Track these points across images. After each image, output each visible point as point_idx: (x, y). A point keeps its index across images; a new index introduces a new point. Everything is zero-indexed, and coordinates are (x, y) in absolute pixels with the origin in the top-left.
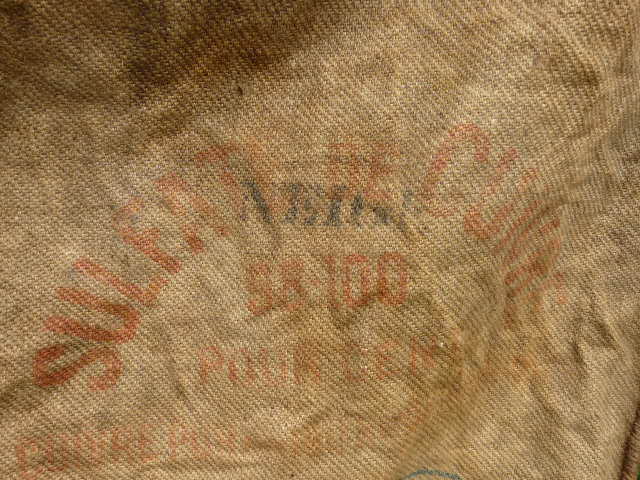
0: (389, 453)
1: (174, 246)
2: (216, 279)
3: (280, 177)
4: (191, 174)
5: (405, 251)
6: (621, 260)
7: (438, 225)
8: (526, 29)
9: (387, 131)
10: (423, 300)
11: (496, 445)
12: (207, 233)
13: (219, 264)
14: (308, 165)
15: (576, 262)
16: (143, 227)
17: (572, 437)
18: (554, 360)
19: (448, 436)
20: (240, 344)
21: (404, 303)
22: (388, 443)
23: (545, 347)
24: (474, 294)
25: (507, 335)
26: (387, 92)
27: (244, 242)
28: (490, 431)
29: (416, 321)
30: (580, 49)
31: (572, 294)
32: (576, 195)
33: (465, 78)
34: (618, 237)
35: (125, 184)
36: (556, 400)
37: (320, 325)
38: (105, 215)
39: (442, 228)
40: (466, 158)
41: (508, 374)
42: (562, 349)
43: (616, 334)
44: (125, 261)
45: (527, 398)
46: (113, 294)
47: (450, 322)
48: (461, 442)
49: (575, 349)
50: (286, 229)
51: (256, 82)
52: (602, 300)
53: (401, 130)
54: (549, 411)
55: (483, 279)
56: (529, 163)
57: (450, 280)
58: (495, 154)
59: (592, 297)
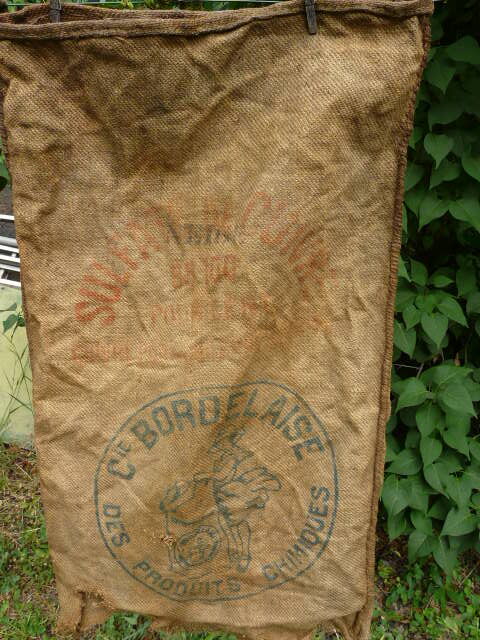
0: (237, 362)
1: (135, 256)
2: (157, 272)
3: (183, 222)
4: (142, 222)
5: (235, 253)
6: (366, 262)
7: (248, 240)
8: (285, 145)
9: (230, 198)
10: (244, 277)
11: (308, 370)
12: (150, 250)
13: (157, 265)
14: (195, 215)
15: (341, 263)
16: (121, 247)
17: (347, 362)
18: (336, 319)
19: (277, 361)
20: (169, 303)
21: (236, 279)
22: (237, 357)
23: (330, 312)
24: (273, 276)
25: (305, 304)
26: (229, 179)
27: (169, 254)
28: (303, 361)
29: (243, 289)
30: (310, 153)
31: (342, 282)
32: (331, 225)
33: (263, 170)
34: (363, 248)
35: (112, 227)
36: (338, 342)
37: (201, 292)
38: (104, 242)
39: (250, 241)
40: (260, 208)
41: (310, 327)
42: (339, 313)
43: (366, 304)
44: (113, 263)
45: (323, 342)
46: (109, 280)
47: (260, 290)
48: (286, 366)
49: (347, 313)
50: (187, 246)
51: (169, 177)
52: (358, 284)
53: (236, 196)
54: (335, 349)
55: (277, 268)
56: (293, 209)
57: (257, 267)
58: (274, 205)
59: (352, 282)
